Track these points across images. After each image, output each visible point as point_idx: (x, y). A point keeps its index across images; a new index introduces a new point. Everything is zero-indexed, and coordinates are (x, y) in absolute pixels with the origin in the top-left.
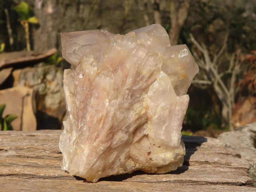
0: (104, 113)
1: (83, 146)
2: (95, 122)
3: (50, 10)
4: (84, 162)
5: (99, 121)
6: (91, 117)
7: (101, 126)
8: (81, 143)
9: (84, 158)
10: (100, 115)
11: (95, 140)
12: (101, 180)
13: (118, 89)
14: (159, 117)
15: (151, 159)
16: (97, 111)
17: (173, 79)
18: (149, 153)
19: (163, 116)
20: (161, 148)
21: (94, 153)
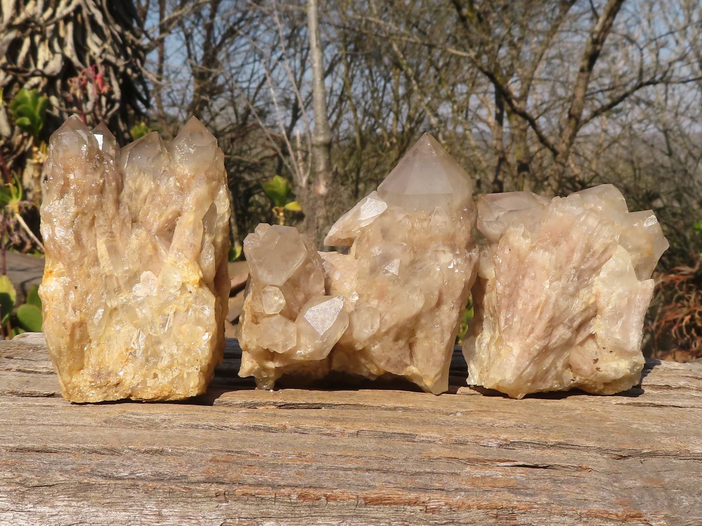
0: (543, 298)
1: (510, 344)
2: (530, 310)
3: (322, 189)
4: (513, 365)
5: (535, 310)
6: (525, 304)
7: (537, 316)
8: (508, 340)
9: (513, 360)
10: (537, 301)
11: (528, 336)
12: (528, 396)
13: (561, 267)
14: (614, 308)
15: (598, 369)
16: (532, 296)
17: (634, 256)
18: (596, 361)
19: (619, 307)
20: (614, 354)
21: (526, 354)
